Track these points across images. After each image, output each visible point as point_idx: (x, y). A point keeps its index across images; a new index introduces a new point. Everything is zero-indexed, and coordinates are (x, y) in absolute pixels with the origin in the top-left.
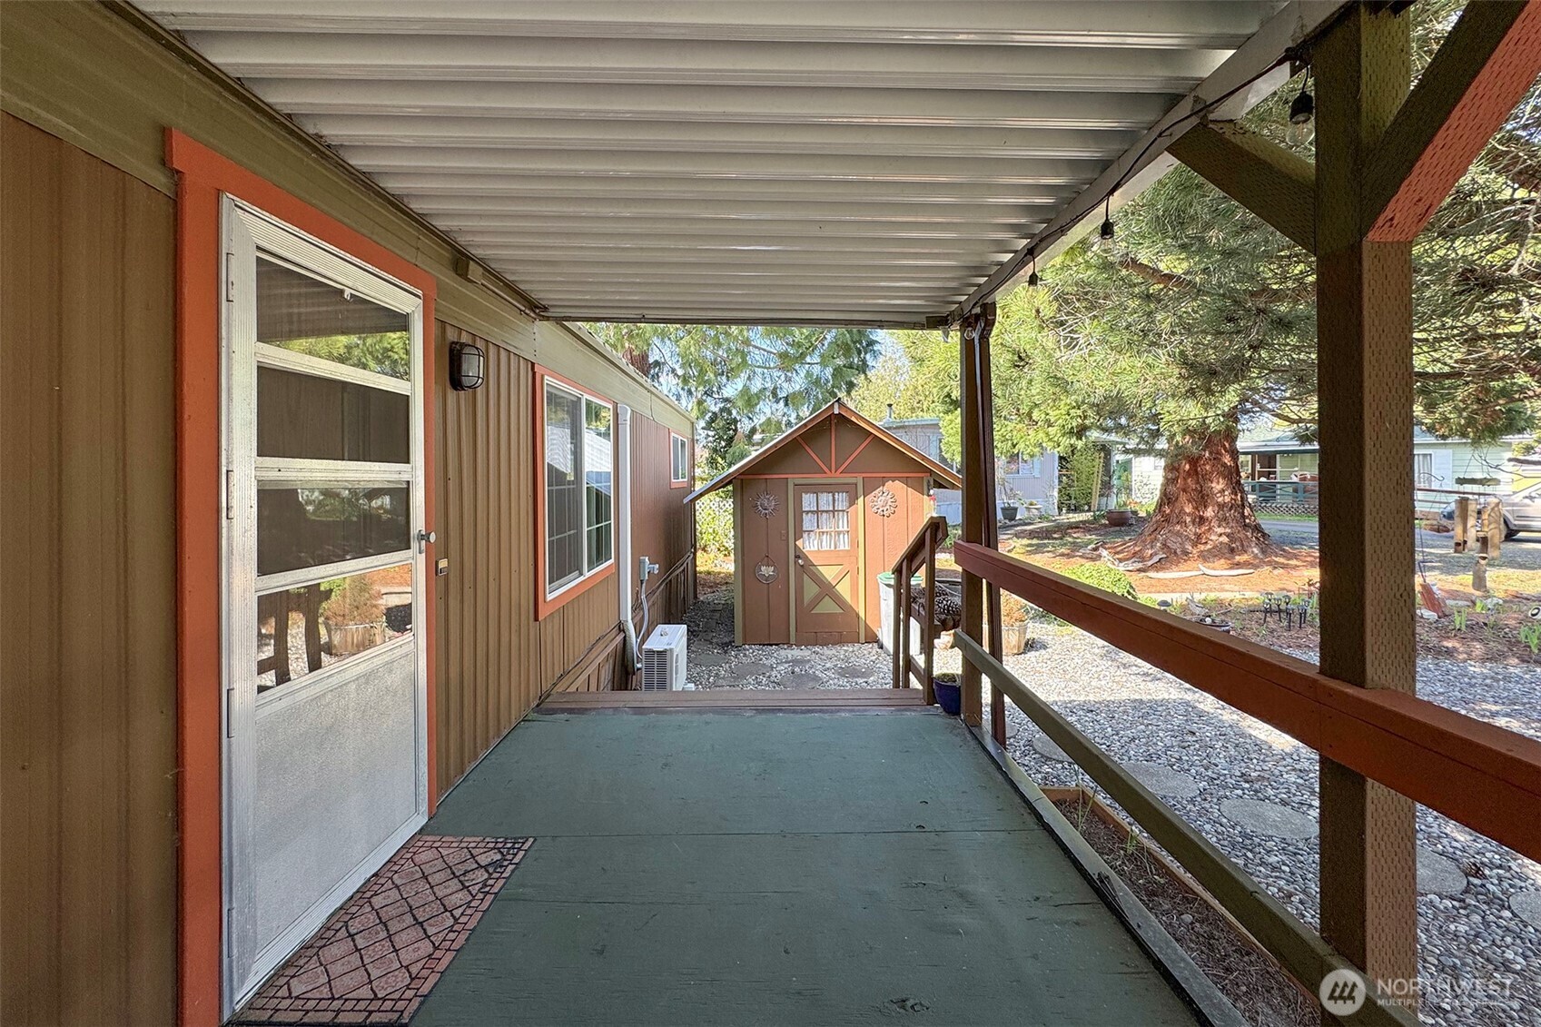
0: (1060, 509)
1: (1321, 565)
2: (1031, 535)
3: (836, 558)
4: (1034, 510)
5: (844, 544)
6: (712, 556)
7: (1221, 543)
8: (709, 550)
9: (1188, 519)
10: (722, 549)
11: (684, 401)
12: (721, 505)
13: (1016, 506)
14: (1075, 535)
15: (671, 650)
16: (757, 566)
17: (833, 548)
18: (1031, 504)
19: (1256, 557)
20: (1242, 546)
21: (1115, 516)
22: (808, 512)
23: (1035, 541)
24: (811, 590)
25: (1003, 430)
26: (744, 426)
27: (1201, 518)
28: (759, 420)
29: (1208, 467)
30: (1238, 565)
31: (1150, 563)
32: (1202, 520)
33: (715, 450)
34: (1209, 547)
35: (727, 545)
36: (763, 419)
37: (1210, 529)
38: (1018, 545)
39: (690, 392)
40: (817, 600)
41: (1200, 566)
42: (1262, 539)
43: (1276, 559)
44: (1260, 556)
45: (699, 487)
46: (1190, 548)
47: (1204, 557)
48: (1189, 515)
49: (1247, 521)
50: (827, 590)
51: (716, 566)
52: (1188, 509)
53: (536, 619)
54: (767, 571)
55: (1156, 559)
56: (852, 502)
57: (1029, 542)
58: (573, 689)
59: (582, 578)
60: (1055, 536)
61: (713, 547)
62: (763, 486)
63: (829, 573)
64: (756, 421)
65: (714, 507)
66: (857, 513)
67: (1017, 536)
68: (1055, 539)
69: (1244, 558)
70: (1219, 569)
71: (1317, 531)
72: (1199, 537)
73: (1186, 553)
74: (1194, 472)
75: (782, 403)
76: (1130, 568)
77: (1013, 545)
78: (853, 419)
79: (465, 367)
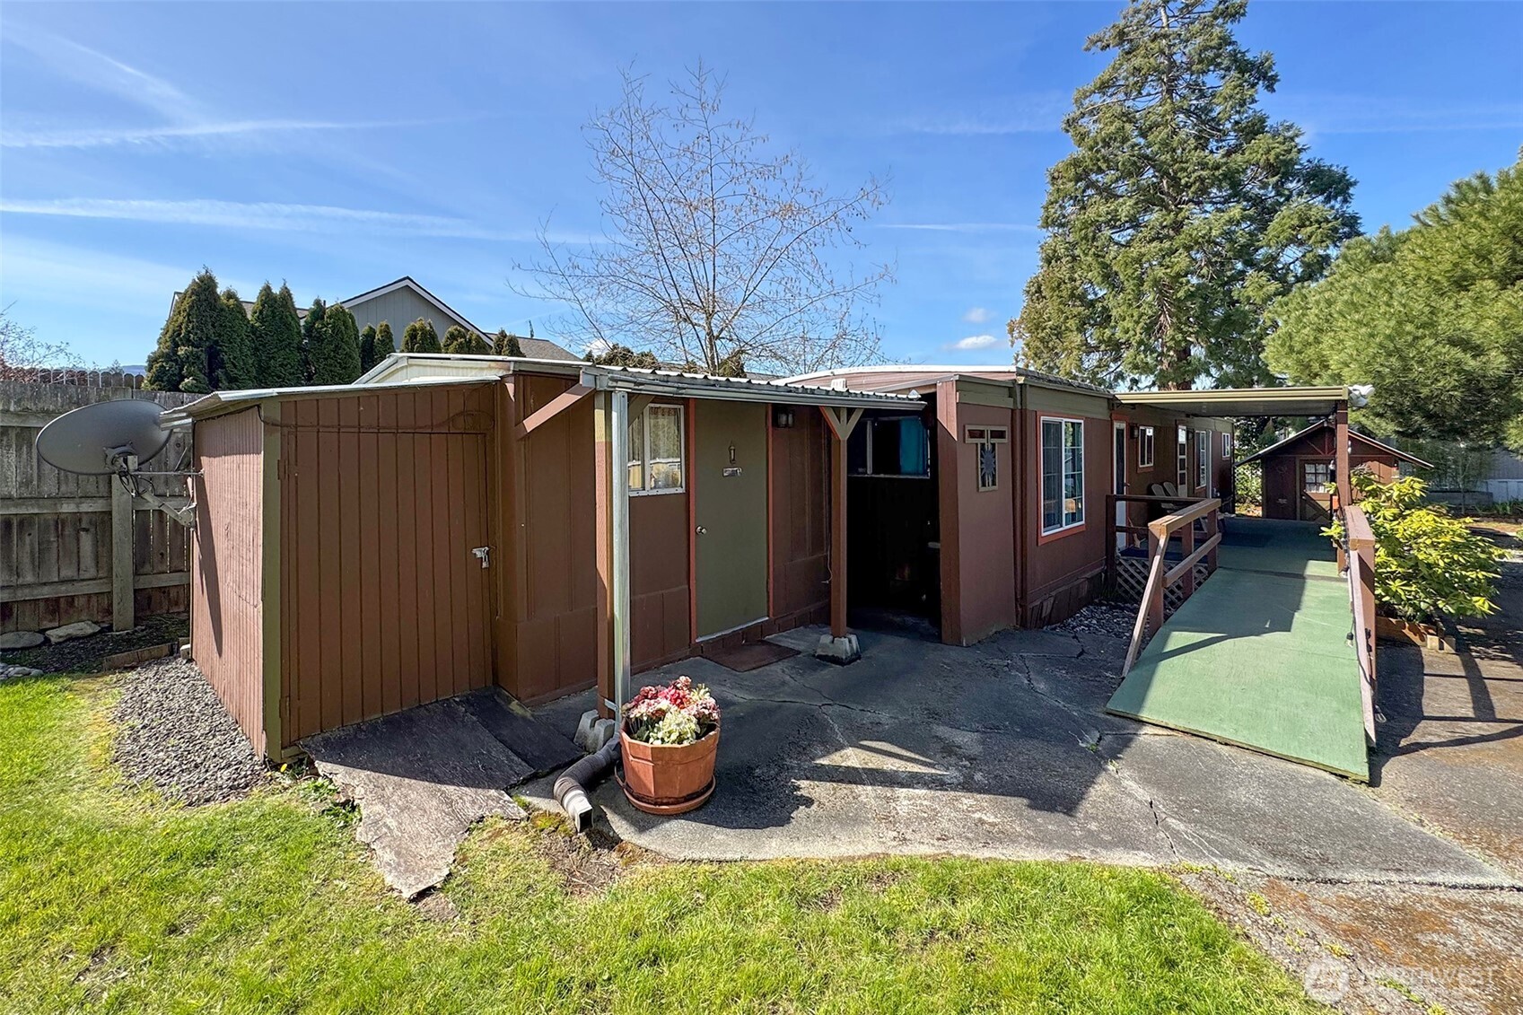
22: (1309, 473)
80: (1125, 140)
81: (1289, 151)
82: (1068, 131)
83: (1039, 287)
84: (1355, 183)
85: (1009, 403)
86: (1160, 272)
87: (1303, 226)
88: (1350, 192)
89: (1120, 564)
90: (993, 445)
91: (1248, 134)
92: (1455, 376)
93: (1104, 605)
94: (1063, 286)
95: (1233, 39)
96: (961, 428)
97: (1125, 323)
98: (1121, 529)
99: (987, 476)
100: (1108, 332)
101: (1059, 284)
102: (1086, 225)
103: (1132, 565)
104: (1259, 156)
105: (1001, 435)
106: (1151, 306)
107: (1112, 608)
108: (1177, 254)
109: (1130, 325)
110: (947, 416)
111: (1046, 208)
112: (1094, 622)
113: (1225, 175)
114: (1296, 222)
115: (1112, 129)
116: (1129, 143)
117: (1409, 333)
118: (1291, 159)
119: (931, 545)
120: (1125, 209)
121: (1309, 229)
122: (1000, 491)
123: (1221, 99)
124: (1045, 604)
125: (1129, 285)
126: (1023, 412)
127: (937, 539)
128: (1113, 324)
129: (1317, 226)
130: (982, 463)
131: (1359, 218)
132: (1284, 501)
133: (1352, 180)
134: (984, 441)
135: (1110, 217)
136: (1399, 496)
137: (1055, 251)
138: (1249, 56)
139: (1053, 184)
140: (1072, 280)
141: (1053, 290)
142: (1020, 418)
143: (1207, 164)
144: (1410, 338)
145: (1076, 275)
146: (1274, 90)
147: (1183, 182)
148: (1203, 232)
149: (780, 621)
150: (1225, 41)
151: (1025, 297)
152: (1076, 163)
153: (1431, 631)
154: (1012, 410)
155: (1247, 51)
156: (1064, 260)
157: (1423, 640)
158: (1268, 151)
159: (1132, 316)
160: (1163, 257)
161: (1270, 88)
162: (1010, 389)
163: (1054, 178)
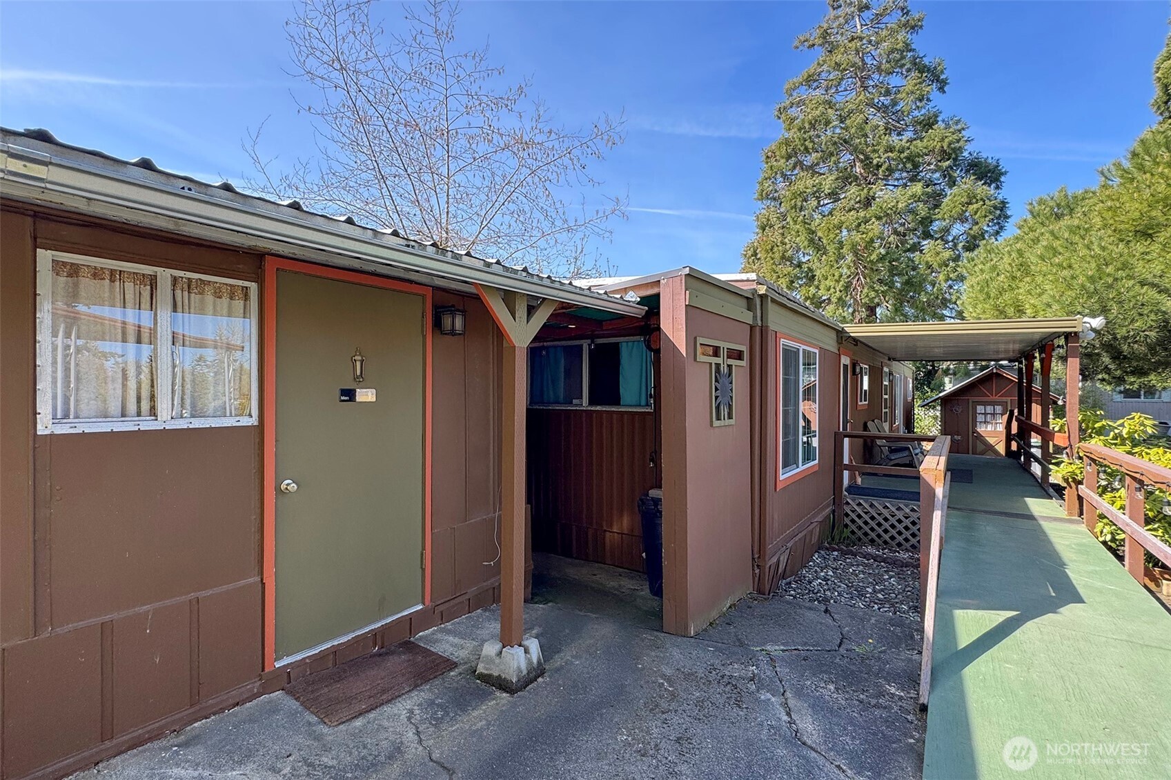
3: (994, 434)
17: (993, 430)
22: (980, 414)
40: (984, 453)
50: (990, 448)
62: (956, 402)
63: (990, 440)
78: (1004, 375)
80: (828, 123)
81: (958, 141)
82: (779, 118)
83: (755, 251)
84: (1006, 173)
85: (748, 317)
86: (857, 237)
87: (970, 203)
88: (1002, 180)
89: (848, 503)
90: (730, 366)
91: (925, 126)
92: (1153, 317)
93: (834, 550)
94: (775, 249)
95: (913, 46)
96: (692, 342)
97: (828, 283)
98: (847, 467)
99: (721, 406)
100: (812, 290)
101: (773, 247)
102: (795, 195)
103: (860, 504)
104: (935, 143)
105: (739, 355)
106: (849, 268)
107: (843, 553)
108: (870, 222)
109: (832, 284)
110: (673, 325)
111: (761, 184)
112: (830, 573)
113: (908, 158)
114: (965, 200)
115: (818, 112)
116: (831, 125)
117: (1109, 275)
118: (960, 147)
119: (653, 493)
120: (828, 183)
121: (975, 206)
122: (736, 425)
123: (904, 95)
124: (781, 559)
125: (831, 249)
126: (764, 330)
127: (659, 486)
128: (816, 283)
129: (982, 203)
130: (717, 389)
131: (1007, 203)
132: (959, 438)
133: (1003, 170)
134: (719, 360)
135: (815, 189)
136: (1129, 433)
137: (768, 220)
138: (926, 61)
139: (767, 163)
140: (783, 243)
141: (767, 251)
142: (760, 335)
143: (894, 147)
144: (1110, 280)
145: (786, 240)
146: (944, 92)
147: (875, 162)
148: (892, 204)
149: (442, 608)
150: (908, 47)
151: (743, 260)
152: (787, 142)
153: (1167, 576)
154: (752, 327)
155: (924, 56)
156: (776, 227)
157: (1158, 585)
158: (942, 140)
159: (834, 276)
160: (859, 225)
161: (941, 89)
162: (750, 301)
163: (768, 157)
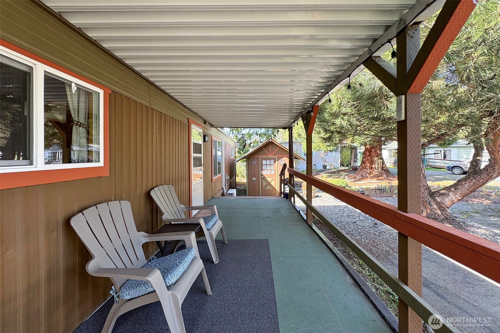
0: (341, 166)
1: (398, 180)
2: (329, 173)
3: (271, 176)
4: (332, 166)
5: (273, 172)
6: (240, 178)
7: (376, 174)
8: (239, 176)
9: (368, 168)
10: (242, 176)
11: (231, 135)
12: (242, 164)
13: (327, 165)
14: (342, 173)
15: (234, 193)
16: (252, 178)
17: (270, 173)
18: (331, 164)
19: (385, 177)
20: (382, 175)
21: (354, 167)
22: (264, 165)
23: (330, 174)
24: (265, 183)
25: (317, 144)
26: (248, 142)
27: (371, 167)
28: (252, 141)
29: (373, 154)
30: (379, 180)
31: (357, 180)
32: (372, 168)
33: (240, 149)
34: (373, 175)
35: (244, 175)
36: (253, 141)
37: (374, 170)
38: (324, 175)
39: (233, 133)
40: (266, 186)
41: (369, 180)
42: (388, 173)
43: (390, 178)
44: (386, 177)
45: (237, 159)
46: (368, 175)
47: (371, 178)
48: (368, 167)
49: (384, 168)
50: (269, 184)
51: (241, 180)
52: (368, 165)
53: (212, 182)
54: (254, 179)
55: (359, 178)
56: (275, 162)
57: (328, 175)
58: (217, 196)
59: (217, 176)
60: (336, 173)
61: (240, 175)
62: (253, 158)
63: (269, 179)
64: (251, 140)
65: (240, 165)
66: (276, 165)
67: (325, 173)
68: (336, 174)
69: (382, 178)
70: (374, 180)
71: (397, 171)
72: (371, 172)
73: (367, 177)
74: (370, 155)
75: (259, 136)
76: (352, 181)
77: (323, 175)
78: (275, 143)
79: (206, 138)
